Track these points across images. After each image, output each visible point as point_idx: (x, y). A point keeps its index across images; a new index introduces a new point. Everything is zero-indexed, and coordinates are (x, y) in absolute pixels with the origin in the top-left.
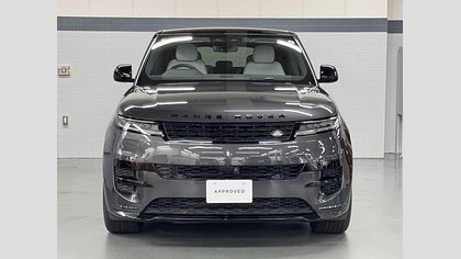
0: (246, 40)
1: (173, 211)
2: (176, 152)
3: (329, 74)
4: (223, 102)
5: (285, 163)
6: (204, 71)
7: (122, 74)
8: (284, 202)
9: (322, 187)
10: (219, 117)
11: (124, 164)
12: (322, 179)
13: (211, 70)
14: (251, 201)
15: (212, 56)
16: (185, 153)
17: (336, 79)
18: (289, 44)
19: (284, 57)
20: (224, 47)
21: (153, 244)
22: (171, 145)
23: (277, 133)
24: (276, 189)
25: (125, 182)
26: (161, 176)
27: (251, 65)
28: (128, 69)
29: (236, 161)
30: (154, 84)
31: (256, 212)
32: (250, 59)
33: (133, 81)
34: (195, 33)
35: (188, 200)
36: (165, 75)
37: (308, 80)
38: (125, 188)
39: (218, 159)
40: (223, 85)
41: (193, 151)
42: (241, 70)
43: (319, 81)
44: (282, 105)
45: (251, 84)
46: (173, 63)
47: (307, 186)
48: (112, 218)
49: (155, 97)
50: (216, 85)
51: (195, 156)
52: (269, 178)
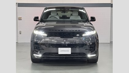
0: (70, 9)
1: (49, 56)
2: (50, 40)
3: (93, 19)
4: (64, 27)
5: (80, 43)
6: (58, 18)
7: (36, 19)
8: (80, 54)
9: (90, 50)
10: (62, 31)
11: (36, 43)
12: (90, 48)
13: (60, 18)
14: (70, 54)
15: (61, 14)
16: (53, 40)
17: (95, 20)
18: (82, 11)
19: (81, 14)
20: (64, 12)
21: (44, 65)
22: (49, 39)
23: (78, 35)
24: (78, 50)
25: (36, 48)
26: (46, 46)
27: (72, 16)
28: (38, 18)
29: (67, 43)
30: (44, 22)
31: (72, 57)
32: (71, 15)
33: (39, 21)
34: (56, 8)
35: (54, 53)
36: (48, 19)
37: (87, 21)
38: (36, 50)
39: (62, 42)
40: (64, 22)
41: (55, 40)
42: (69, 18)
43: (90, 21)
44: (80, 27)
45: (72, 22)
46: (50, 16)
47: (86, 49)
48: (33, 58)
49: (45, 25)
50: (62, 22)
51: (56, 41)
52: (76, 47)
